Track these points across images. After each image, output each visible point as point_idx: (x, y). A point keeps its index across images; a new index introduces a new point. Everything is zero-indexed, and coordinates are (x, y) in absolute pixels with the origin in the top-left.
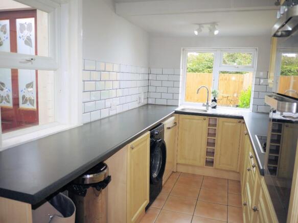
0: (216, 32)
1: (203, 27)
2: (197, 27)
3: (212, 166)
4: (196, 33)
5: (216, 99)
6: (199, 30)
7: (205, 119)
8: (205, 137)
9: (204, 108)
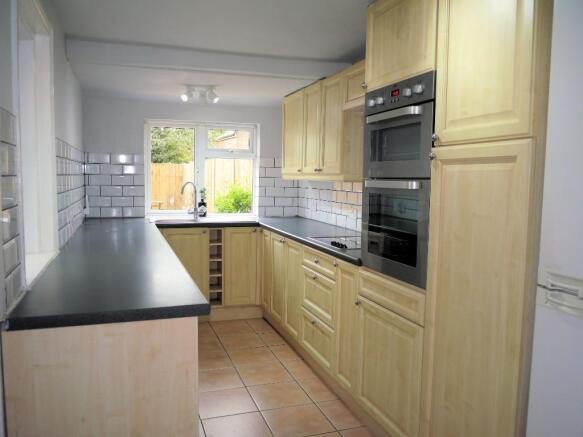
0: (216, 100)
1: (193, 90)
2: (185, 89)
3: (221, 303)
4: (185, 98)
5: (205, 201)
6: (190, 95)
7: (204, 232)
8: (206, 260)
9: (192, 217)
